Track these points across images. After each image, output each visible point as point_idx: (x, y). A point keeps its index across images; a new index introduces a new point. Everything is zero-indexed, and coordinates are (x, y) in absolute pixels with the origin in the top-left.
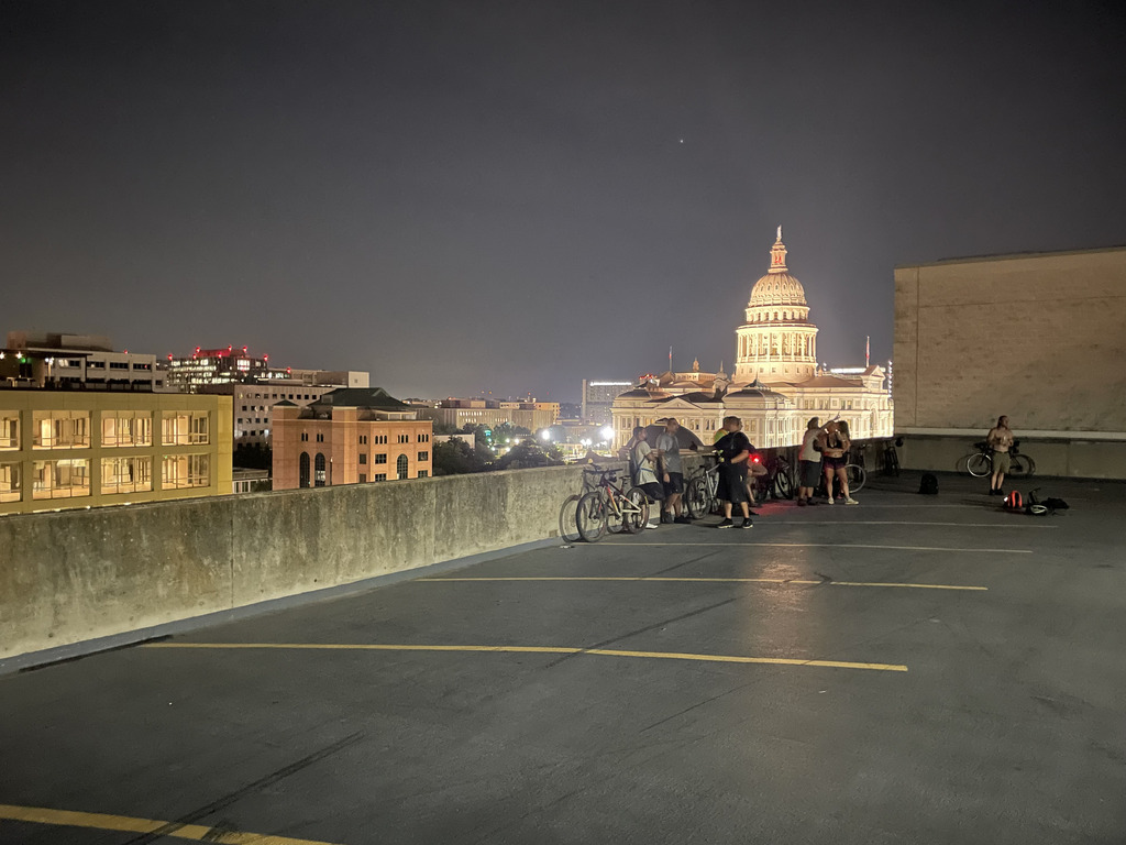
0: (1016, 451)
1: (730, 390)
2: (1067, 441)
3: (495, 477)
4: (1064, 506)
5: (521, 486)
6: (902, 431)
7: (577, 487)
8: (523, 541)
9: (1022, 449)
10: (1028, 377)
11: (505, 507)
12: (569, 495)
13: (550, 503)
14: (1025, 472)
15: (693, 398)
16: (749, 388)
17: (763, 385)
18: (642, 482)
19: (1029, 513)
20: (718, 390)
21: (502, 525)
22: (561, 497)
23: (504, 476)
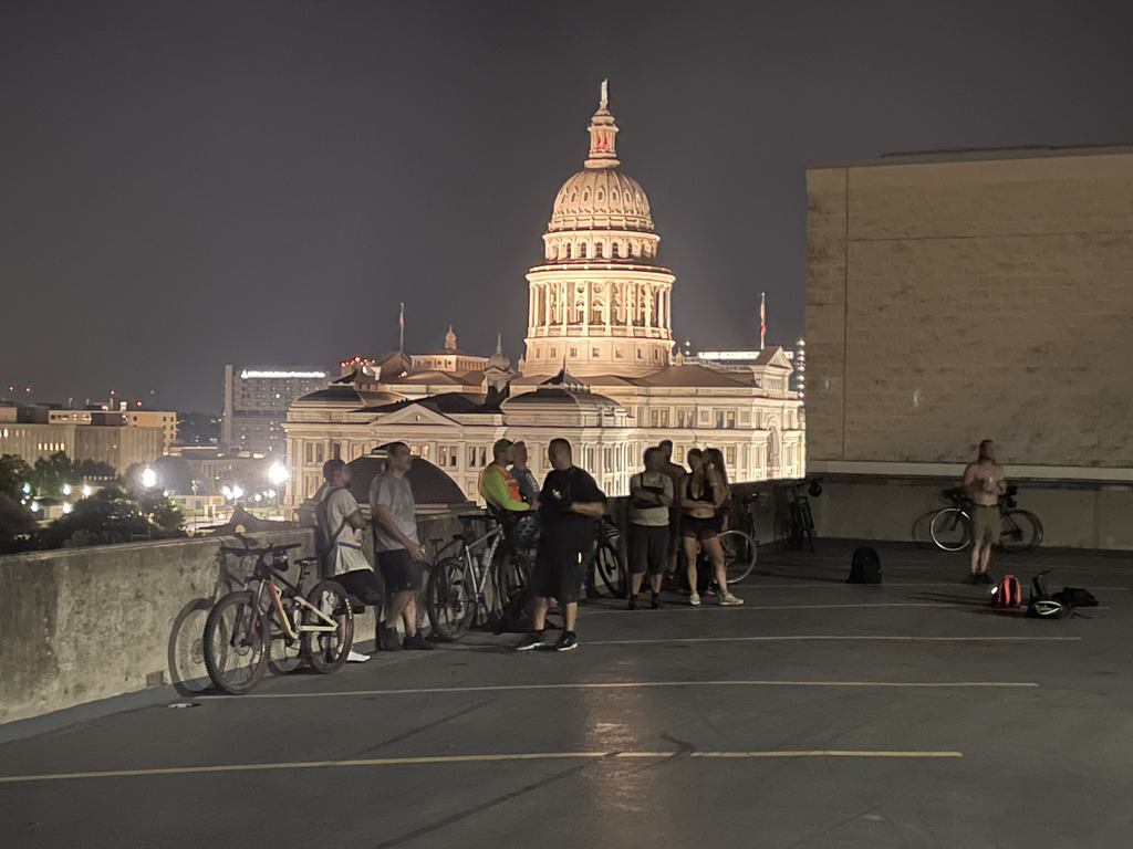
0: (1012, 504)
1: (515, 390)
2: (1096, 485)
3: (29, 564)
4: (1090, 601)
5: (87, 582)
6: (820, 468)
7: (207, 580)
8: (90, 696)
9: (1022, 499)
10: (1030, 370)
11: (51, 626)
12: (188, 598)
13: (148, 616)
14: (1027, 541)
15: (444, 404)
16: (550, 386)
17: (575, 381)
18: (340, 571)
19: (1033, 614)
20: (492, 389)
21: (44, 664)
22: (172, 605)
23: (49, 563)
